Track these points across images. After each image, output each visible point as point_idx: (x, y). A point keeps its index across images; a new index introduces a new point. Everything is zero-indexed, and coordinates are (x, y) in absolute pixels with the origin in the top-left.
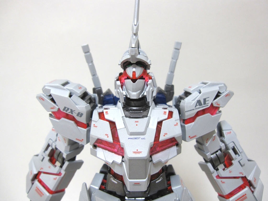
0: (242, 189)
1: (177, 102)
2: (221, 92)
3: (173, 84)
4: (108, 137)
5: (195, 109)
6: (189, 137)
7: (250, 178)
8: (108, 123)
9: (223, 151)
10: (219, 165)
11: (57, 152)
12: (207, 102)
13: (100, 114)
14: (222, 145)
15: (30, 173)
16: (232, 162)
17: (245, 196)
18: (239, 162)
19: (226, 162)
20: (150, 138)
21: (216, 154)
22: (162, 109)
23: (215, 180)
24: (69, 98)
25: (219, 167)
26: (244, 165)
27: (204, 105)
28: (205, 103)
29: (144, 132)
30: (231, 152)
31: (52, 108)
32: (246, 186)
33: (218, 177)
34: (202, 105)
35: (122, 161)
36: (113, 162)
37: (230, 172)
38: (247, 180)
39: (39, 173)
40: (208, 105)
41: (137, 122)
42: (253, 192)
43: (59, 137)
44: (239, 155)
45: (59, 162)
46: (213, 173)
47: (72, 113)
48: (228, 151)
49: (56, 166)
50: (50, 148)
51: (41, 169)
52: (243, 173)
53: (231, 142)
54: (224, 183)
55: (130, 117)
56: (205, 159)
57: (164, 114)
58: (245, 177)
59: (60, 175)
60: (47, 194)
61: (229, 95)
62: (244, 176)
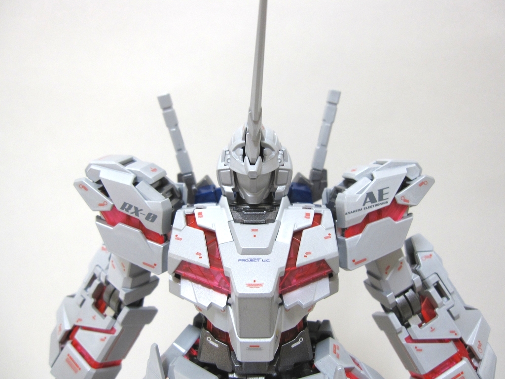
0: (455, 363)
1: (330, 199)
2: (411, 178)
3: (326, 167)
4: (201, 257)
5: (363, 209)
6: (354, 261)
7: (470, 341)
8: (202, 232)
9: (417, 290)
10: (410, 317)
11: (108, 290)
12: (385, 197)
13: (189, 217)
14: (416, 278)
15: (58, 329)
16: (435, 310)
17: (462, 375)
18: (448, 311)
19: (424, 312)
20: (279, 260)
21: (405, 296)
22: (303, 208)
23: (403, 345)
24: (133, 186)
25: (411, 321)
26: (458, 317)
27: (379, 201)
28: (381, 198)
29: (268, 248)
30: (433, 291)
31: (101, 205)
32: (462, 357)
33: (410, 339)
34: (375, 201)
35: (228, 304)
36: (211, 305)
37: (433, 330)
38: (466, 346)
39: (75, 328)
40: (387, 202)
41: (256, 230)
42: (476, 369)
43: (112, 261)
44: (448, 299)
45: (112, 308)
46: (400, 332)
47: (137, 215)
48: (427, 290)
49: (105, 316)
50: (96, 283)
51: (77, 321)
52: (456, 332)
53: (432, 273)
54: (420, 350)
55: (243, 223)
56: (383, 307)
57: (305, 217)
58: (461, 340)
59: (112, 332)
60: (87, 367)
61: (426, 183)
62: (458, 337)
